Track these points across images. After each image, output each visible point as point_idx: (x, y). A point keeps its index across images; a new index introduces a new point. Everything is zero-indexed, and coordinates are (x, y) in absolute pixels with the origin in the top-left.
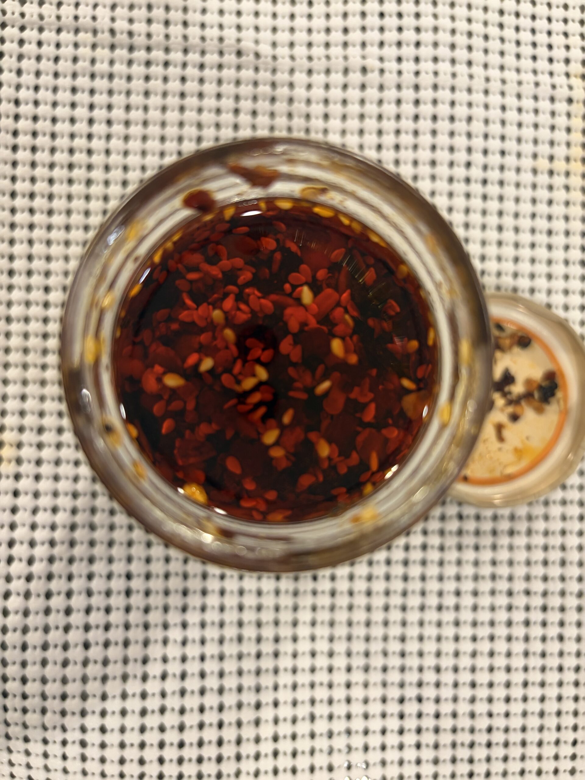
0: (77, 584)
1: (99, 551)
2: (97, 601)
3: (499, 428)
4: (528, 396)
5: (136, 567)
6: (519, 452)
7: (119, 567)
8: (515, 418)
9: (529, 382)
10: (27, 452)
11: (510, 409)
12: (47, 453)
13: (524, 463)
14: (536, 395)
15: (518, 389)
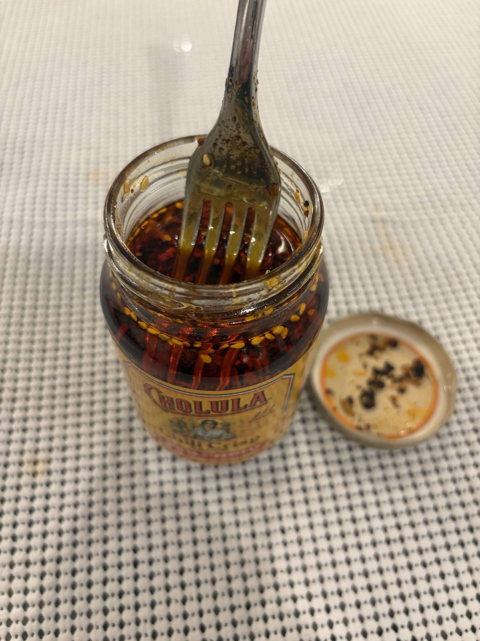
0: (95, 562)
1: (111, 532)
2: (112, 573)
3: (394, 400)
4: (406, 376)
5: (141, 542)
6: (412, 414)
7: (127, 544)
8: (402, 391)
9: (404, 368)
10: (55, 465)
11: (397, 385)
12: (69, 464)
13: (419, 420)
14: (411, 374)
15: (398, 372)
